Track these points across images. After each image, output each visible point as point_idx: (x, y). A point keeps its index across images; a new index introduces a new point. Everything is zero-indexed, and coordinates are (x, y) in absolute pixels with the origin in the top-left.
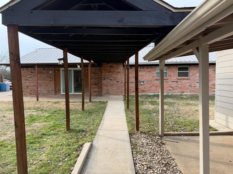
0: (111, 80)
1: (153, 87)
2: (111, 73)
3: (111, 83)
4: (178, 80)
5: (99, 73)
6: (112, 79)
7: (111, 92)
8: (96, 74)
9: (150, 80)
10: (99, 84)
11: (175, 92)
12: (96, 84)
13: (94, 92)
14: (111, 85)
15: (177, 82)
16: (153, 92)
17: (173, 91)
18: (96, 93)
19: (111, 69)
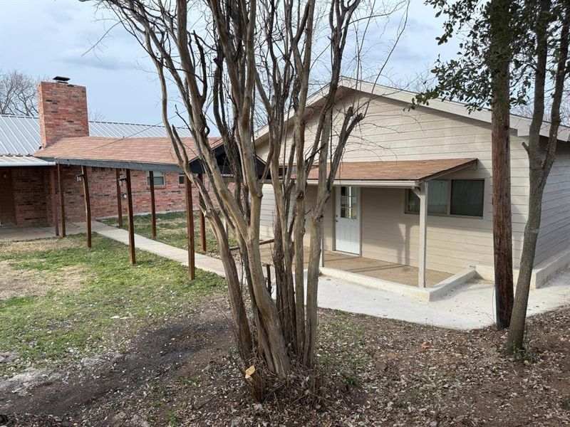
0: (70, 192)
1: (144, 202)
2: (68, 180)
3: (69, 198)
4: (180, 190)
5: (34, 179)
6: (71, 190)
7: (71, 217)
8: (27, 181)
9: (138, 190)
10: (37, 202)
11: (178, 208)
12: (29, 203)
13: (26, 219)
14: (71, 203)
15: (179, 192)
16: (144, 210)
17: (174, 207)
18: (30, 221)
19: (69, 172)
